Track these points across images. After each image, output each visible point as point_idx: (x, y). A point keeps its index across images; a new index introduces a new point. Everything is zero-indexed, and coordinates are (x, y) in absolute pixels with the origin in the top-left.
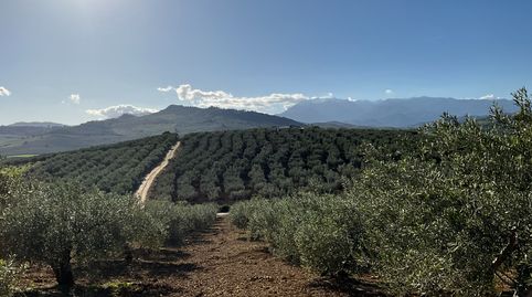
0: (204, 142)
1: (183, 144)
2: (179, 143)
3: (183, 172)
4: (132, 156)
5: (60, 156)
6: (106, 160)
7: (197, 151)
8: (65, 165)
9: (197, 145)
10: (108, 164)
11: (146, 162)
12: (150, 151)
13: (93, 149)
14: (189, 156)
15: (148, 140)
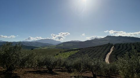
0: (121, 46)
1: (115, 47)
2: (113, 46)
3: (118, 54)
4: (102, 49)
5: (84, 49)
6: (95, 50)
7: (120, 49)
8: (86, 51)
9: (119, 47)
10: (96, 51)
11: (106, 51)
12: (106, 48)
13: (91, 47)
14: (118, 50)
15: (105, 45)
